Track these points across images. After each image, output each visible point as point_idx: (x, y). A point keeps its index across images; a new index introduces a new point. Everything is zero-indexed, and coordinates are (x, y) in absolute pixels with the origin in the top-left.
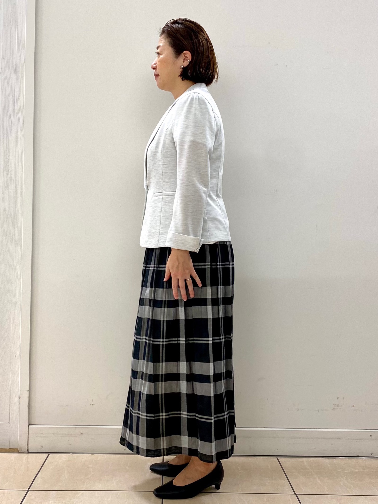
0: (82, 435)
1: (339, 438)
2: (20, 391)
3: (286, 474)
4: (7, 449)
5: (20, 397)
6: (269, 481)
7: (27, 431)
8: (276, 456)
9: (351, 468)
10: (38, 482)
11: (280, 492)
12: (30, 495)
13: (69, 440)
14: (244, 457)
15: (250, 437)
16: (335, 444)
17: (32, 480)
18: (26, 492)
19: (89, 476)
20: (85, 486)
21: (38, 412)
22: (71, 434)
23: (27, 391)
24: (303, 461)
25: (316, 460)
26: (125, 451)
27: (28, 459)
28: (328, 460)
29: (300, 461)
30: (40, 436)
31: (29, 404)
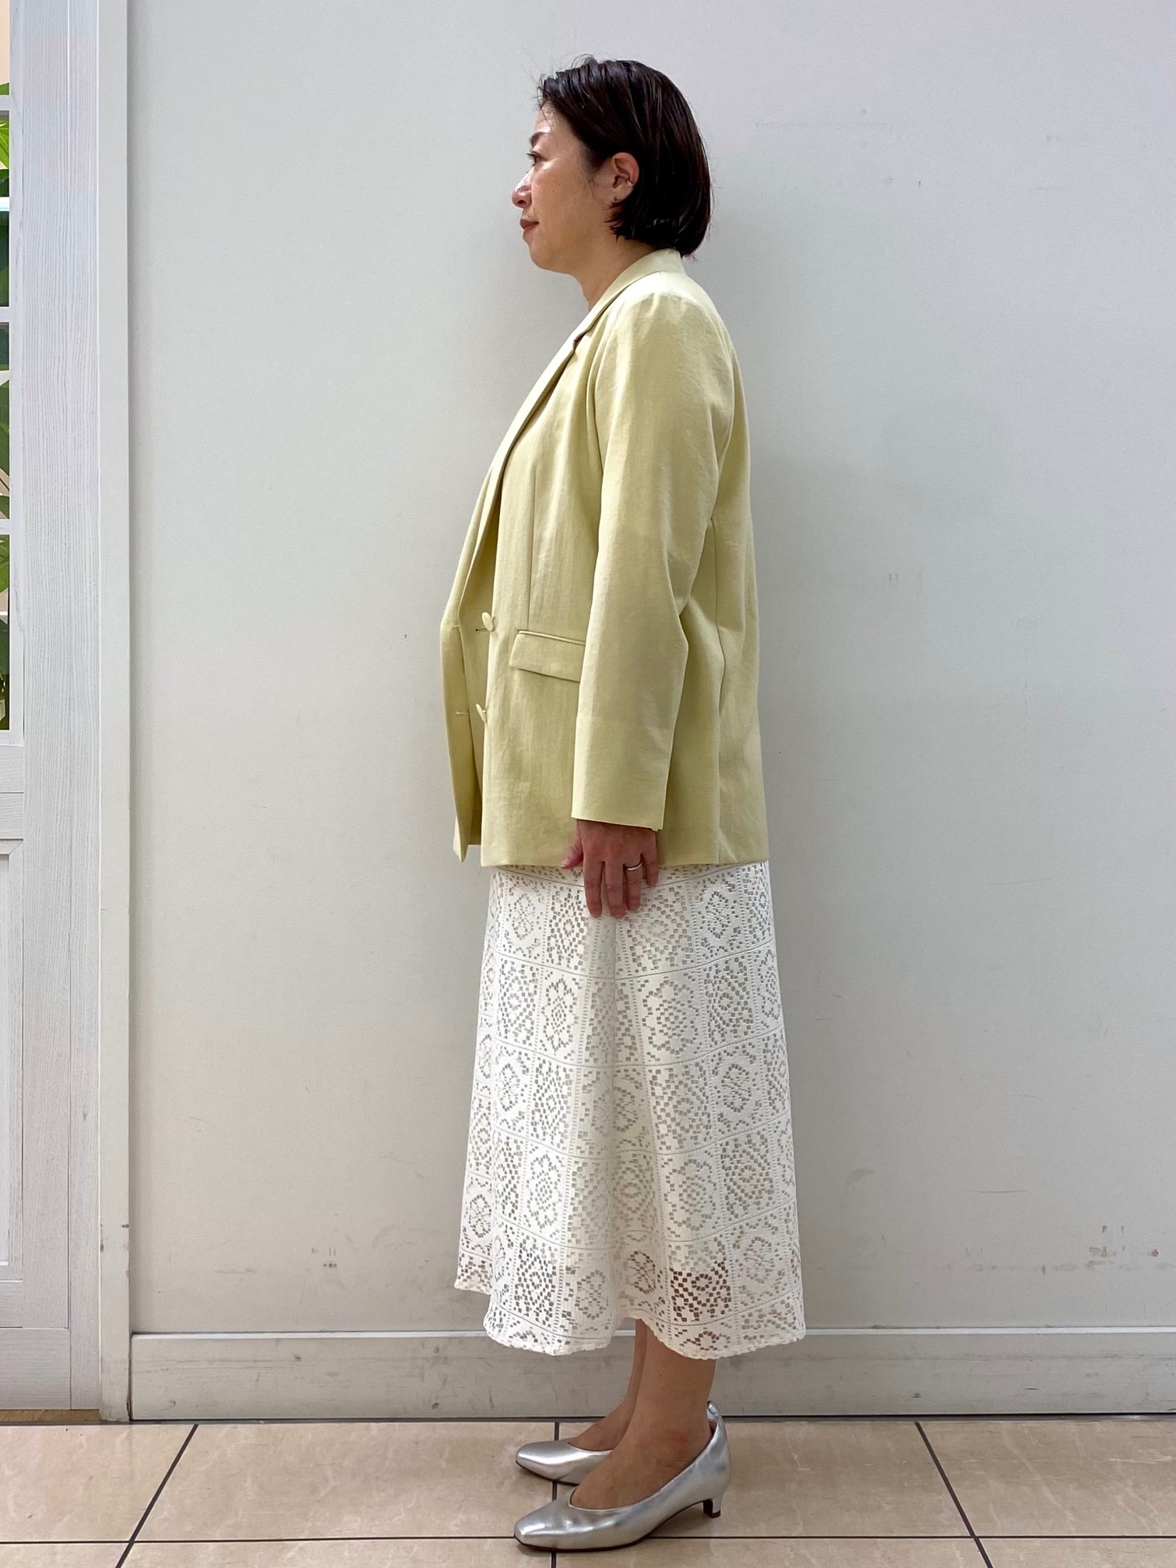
0: (298, 1363)
1: (1111, 1357)
2: (101, 1226)
3: (946, 1475)
4: (62, 1410)
5: (102, 1248)
6: (889, 1498)
7: (128, 1352)
8: (909, 1418)
9: (1150, 1451)
10: (162, 1516)
11: (928, 1533)
12: (139, 1556)
13: (257, 1381)
14: (811, 1421)
15: (831, 1359)
16: (1097, 1374)
17: (143, 1510)
18: (125, 1549)
19: (323, 1493)
20: (310, 1525)
21: (159, 1292)
22: (265, 1361)
23: (123, 1226)
24: (998, 1432)
25: (1039, 1425)
26: (436, 1409)
27: (130, 1443)
28: (1079, 1425)
29: (991, 1432)
30: (167, 1369)
31: (129, 1267)
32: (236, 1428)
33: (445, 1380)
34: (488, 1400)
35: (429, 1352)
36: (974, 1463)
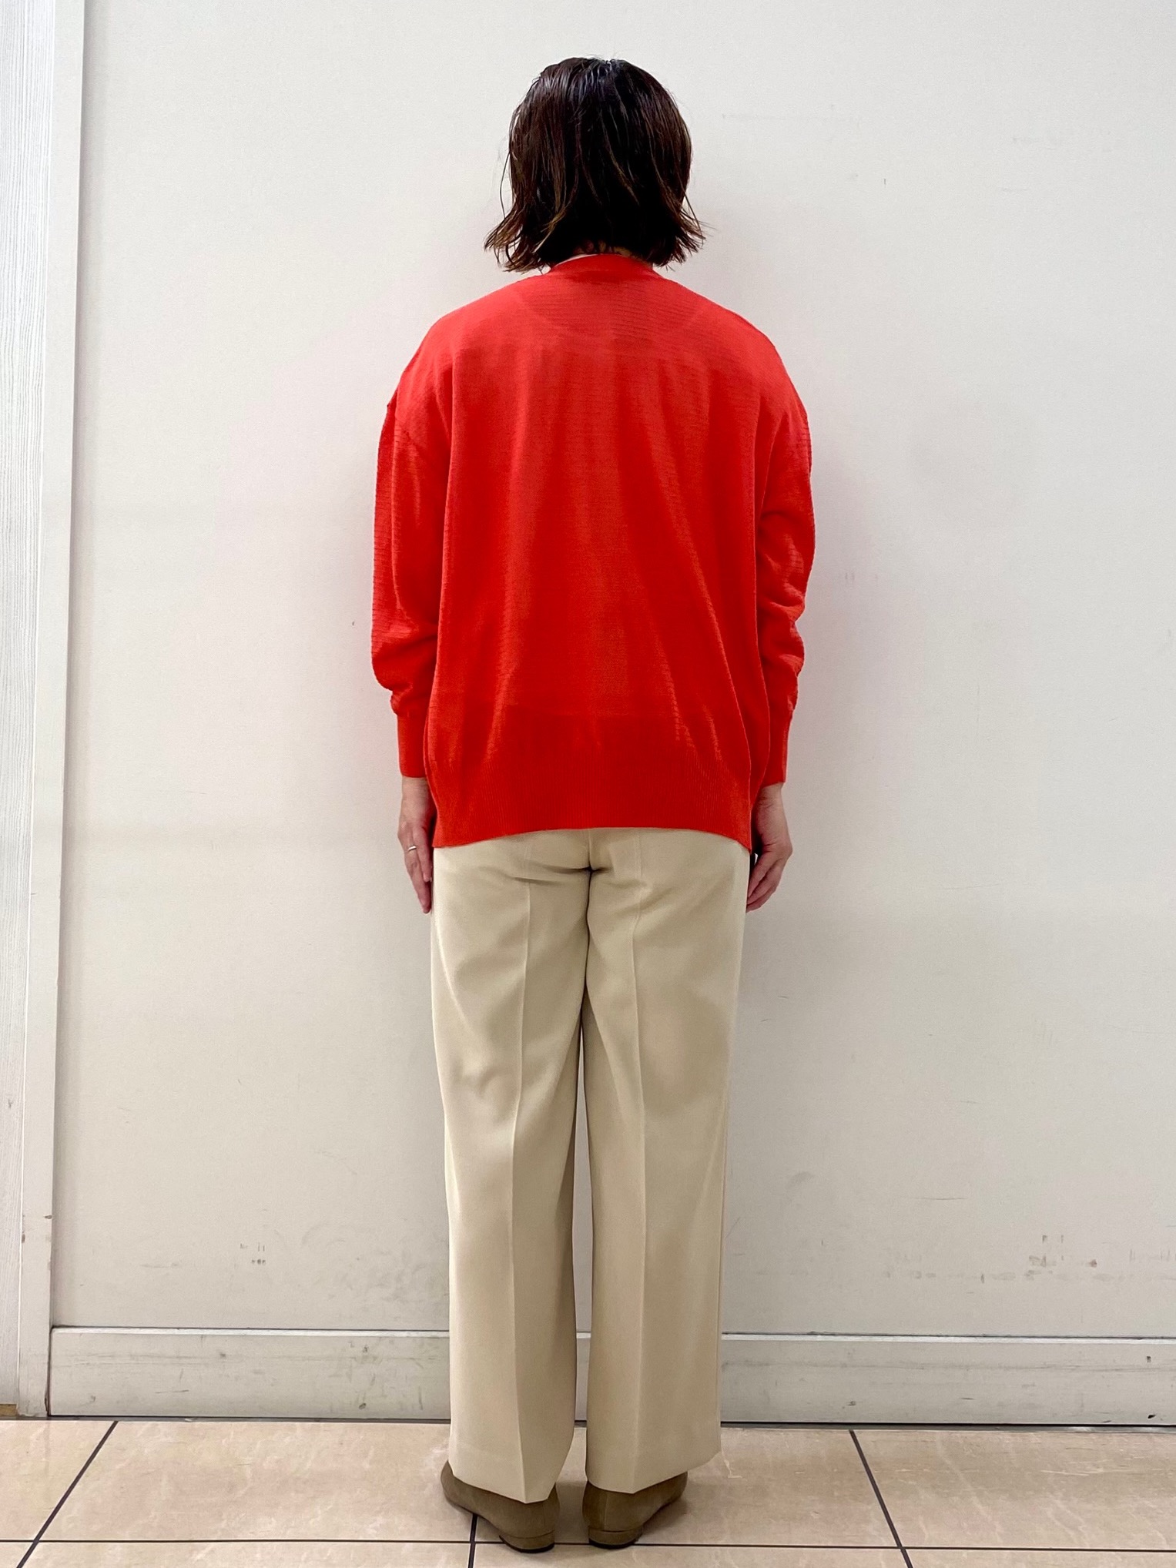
0: (223, 1360)
1: (1048, 1368)
2: (23, 1216)
3: (877, 1483)
5: (23, 1238)
6: (818, 1507)
7: (48, 1345)
8: (846, 1426)
9: (1083, 1463)
10: (72, 1515)
11: (852, 1542)
12: (42, 1555)
13: (180, 1377)
14: (746, 1427)
15: (767, 1365)
16: (1034, 1385)
17: (52, 1508)
18: (28, 1548)
19: (241, 1493)
20: (222, 1525)
21: (82, 1285)
22: (189, 1358)
23: (46, 1217)
24: (931, 1442)
25: (972, 1435)
26: (363, 1410)
27: (47, 1438)
28: (1012, 1436)
29: (925, 1441)
30: (88, 1364)
31: (51, 1259)
32: (157, 1425)
33: (373, 1380)
34: (417, 1401)
35: (358, 1351)
36: (905, 1472)
